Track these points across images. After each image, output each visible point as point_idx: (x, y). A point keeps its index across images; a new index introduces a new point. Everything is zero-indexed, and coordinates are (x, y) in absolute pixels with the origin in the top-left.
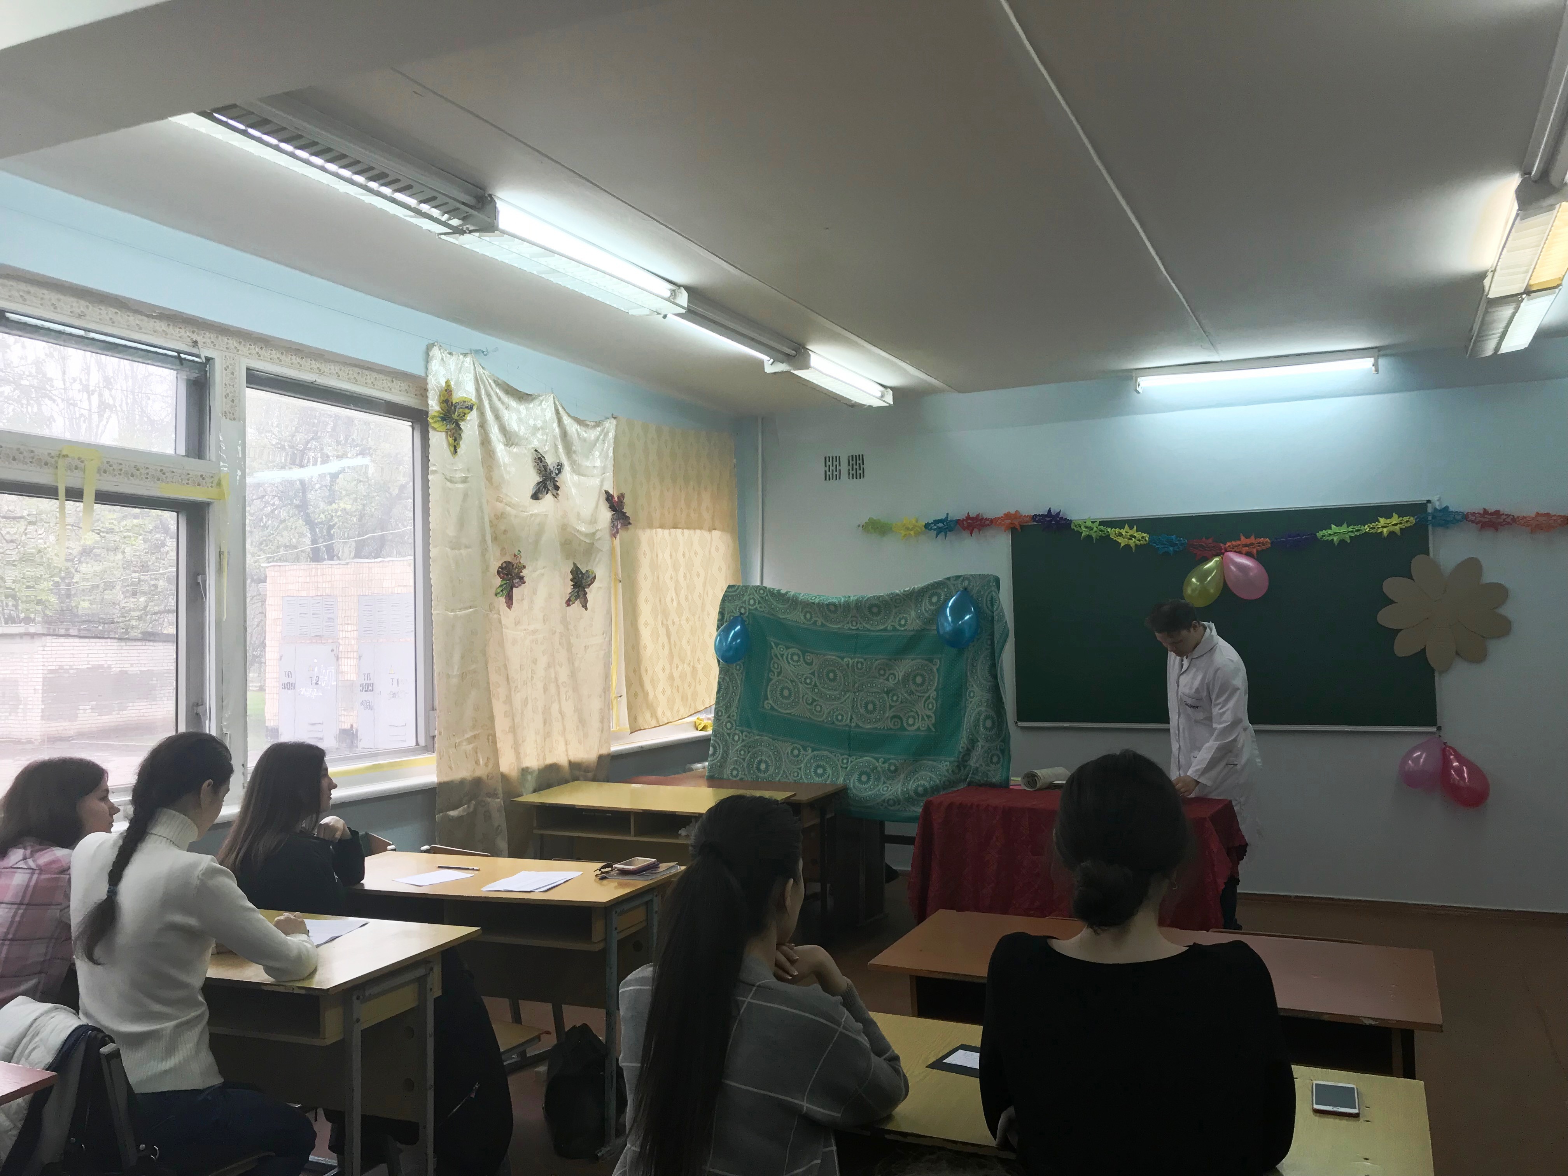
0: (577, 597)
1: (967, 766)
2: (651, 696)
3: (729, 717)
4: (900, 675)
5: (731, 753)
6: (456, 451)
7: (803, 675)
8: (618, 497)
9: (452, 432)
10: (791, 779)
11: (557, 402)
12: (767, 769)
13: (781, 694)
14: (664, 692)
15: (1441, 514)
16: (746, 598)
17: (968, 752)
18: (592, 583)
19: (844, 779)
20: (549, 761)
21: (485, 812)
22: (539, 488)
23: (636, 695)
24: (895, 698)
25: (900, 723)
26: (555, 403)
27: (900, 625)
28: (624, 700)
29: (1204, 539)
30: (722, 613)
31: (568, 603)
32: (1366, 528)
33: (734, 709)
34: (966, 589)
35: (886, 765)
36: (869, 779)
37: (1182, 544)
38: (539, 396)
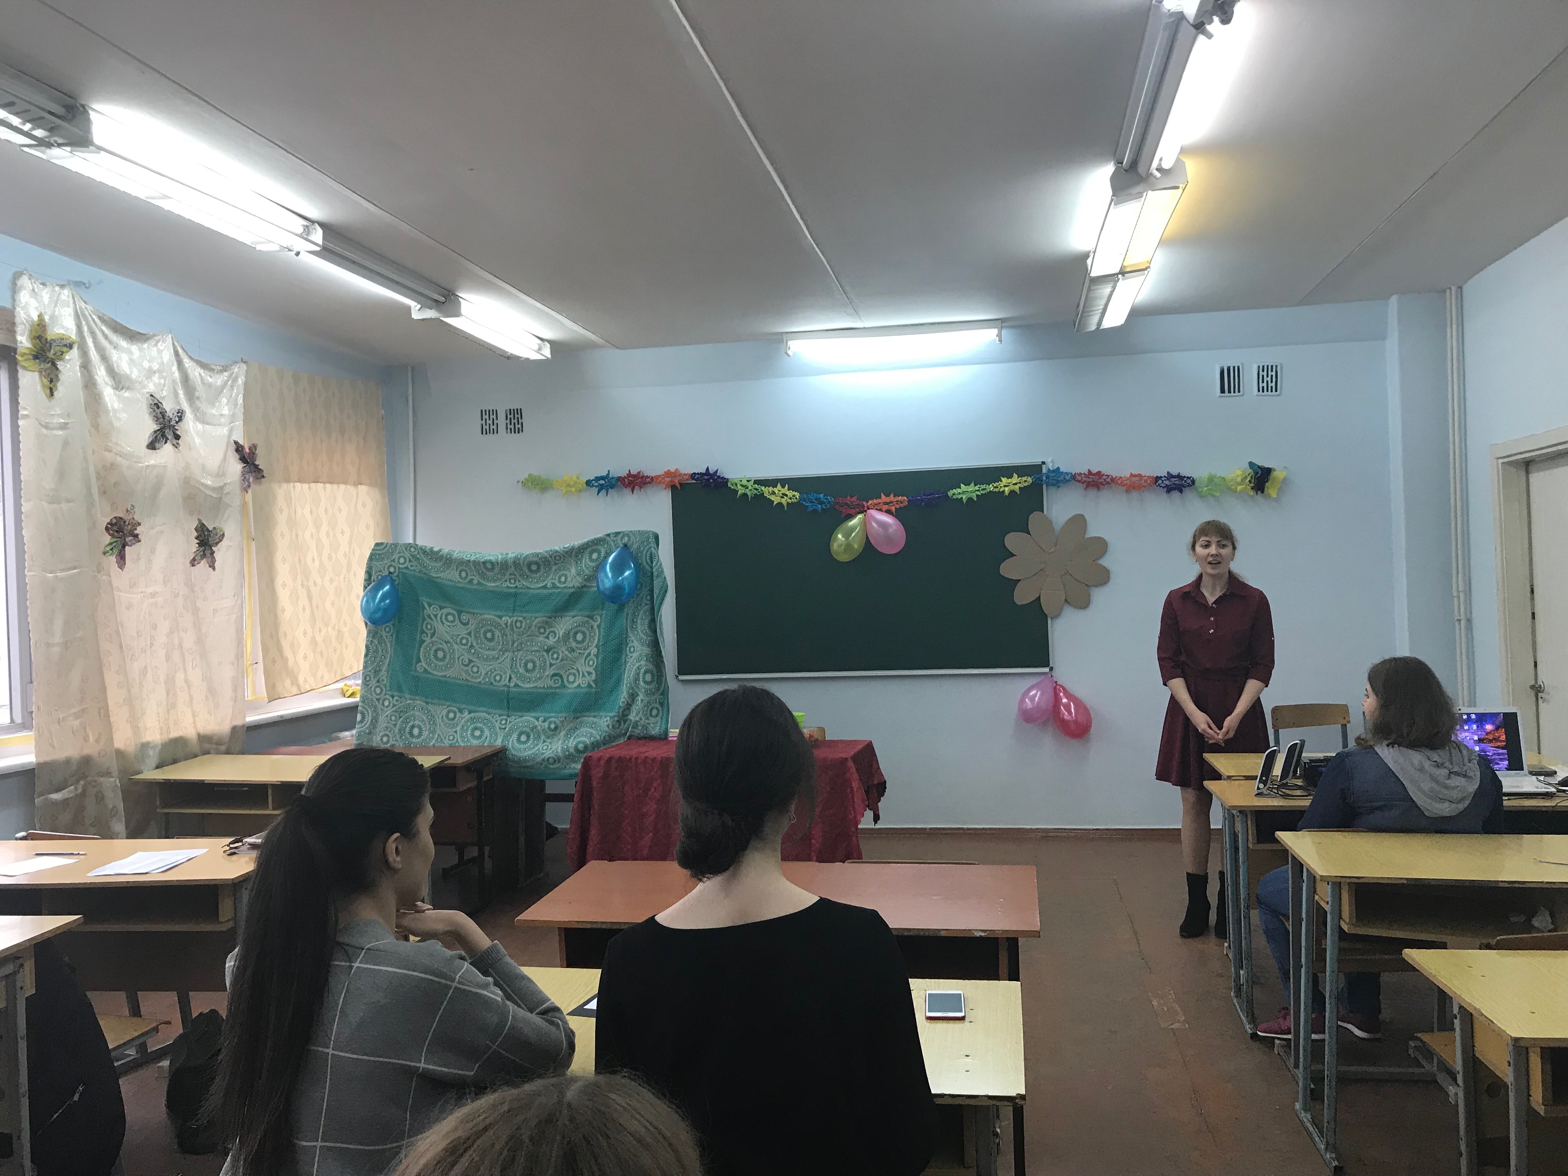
0: (204, 556)
1: (628, 720)
2: (291, 663)
3: (378, 681)
4: (561, 633)
5: (381, 719)
6: (52, 394)
7: (458, 635)
8: (250, 449)
9: (47, 372)
10: (447, 743)
11: (176, 343)
12: (420, 734)
13: (436, 656)
14: (305, 657)
15: (1054, 474)
16: (396, 556)
17: (628, 706)
18: (221, 541)
19: (503, 740)
20: (174, 734)
21: (97, 793)
22: (156, 437)
23: (274, 661)
24: (555, 656)
25: (560, 681)
26: (173, 344)
27: (560, 582)
28: (261, 666)
29: (849, 497)
30: (369, 573)
31: (193, 563)
32: (991, 488)
33: (383, 674)
34: (625, 545)
35: (546, 724)
36: (528, 737)
37: (829, 502)
38: (155, 335)
